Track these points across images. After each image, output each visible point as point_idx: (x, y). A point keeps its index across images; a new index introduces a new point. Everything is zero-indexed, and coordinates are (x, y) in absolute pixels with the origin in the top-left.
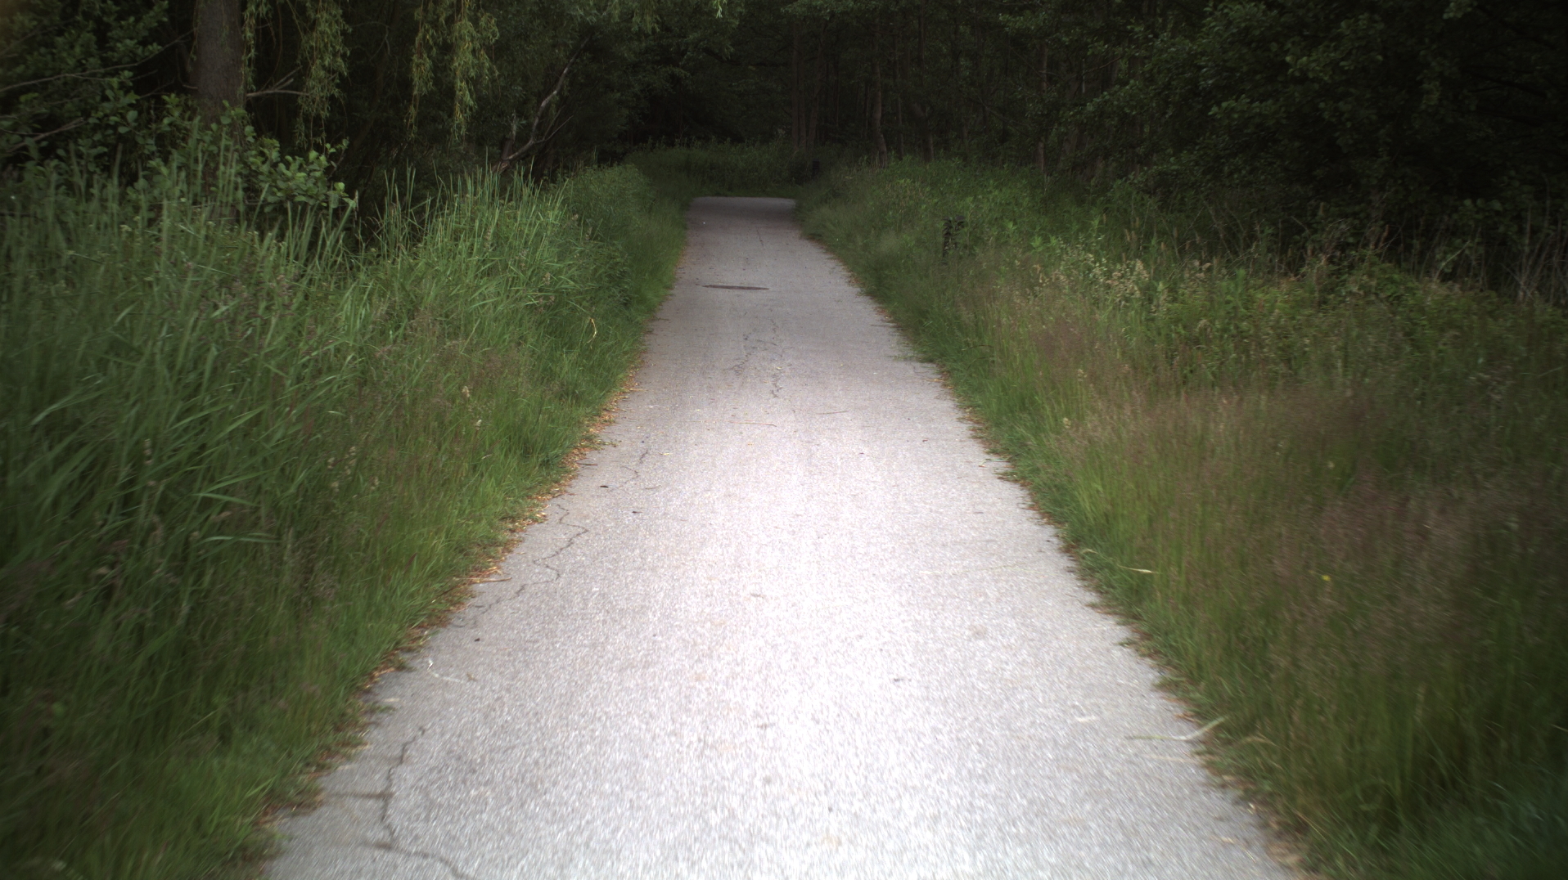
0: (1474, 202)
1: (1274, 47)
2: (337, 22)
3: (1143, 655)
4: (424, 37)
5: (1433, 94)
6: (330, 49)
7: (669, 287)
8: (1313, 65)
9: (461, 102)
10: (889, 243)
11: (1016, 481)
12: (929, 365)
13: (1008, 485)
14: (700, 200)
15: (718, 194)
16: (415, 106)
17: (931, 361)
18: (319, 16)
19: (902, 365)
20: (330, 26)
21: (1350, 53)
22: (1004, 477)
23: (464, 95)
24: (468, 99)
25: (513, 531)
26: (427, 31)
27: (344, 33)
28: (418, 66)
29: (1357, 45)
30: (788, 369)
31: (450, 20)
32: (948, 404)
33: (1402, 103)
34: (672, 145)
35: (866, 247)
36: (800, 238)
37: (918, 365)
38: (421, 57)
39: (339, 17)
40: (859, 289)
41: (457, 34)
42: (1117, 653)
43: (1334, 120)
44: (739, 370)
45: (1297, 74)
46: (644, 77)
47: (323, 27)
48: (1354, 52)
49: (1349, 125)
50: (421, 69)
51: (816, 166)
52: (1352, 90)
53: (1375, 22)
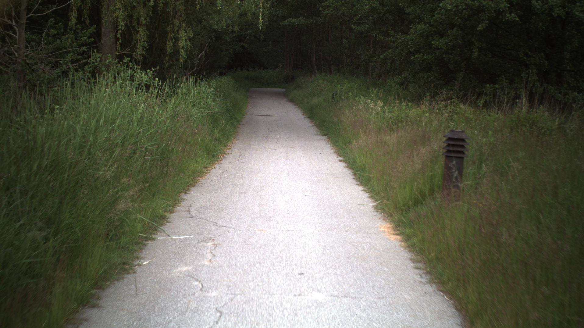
0: (490, 85)
1: (431, 38)
2: (145, 31)
3: (367, 192)
4: (170, 36)
5: (476, 52)
6: (143, 39)
7: (244, 115)
8: (440, 44)
9: (182, 56)
10: (315, 101)
11: (344, 162)
12: (325, 136)
13: (342, 163)
15: (258, 87)
16: (168, 57)
17: (326, 135)
18: (139, 29)
19: (317, 136)
20: (143, 33)
21: (451, 40)
22: (341, 161)
23: (183, 53)
24: (184, 55)
25: (207, 170)
26: (171, 34)
27: (147, 34)
28: (168, 45)
29: (453, 38)
30: (281, 137)
31: (178, 31)
32: (329, 146)
33: (469, 55)
34: (242, 70)
35: (308, 103)
36: (287, 101)
37: (321, 136)
38: (169, 42)
39: (145, 30)
40: (305, 116)
41: (180, 35)
42: (361, 192)
43: (447, 60)
44: (266, 137)
45: (435, 47)
46: (233, 46)
47: (141, 33)
48: (453, 40)
49: (452, 62)
50: (169, 47)
51: (293, 77)
52: (454, 51)
53: (458, 31)
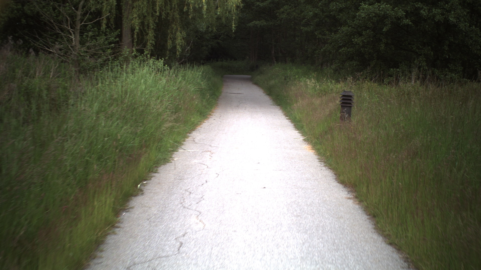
1: (352, 37)
4: (170, 37)
5: (383, 46)
6: (151, 39)
10: (272, 82)
14: (226, 76)
15: (230, 74)
16: (168, 51)
17: (279, 105)
18: (149, 32)
19: (273, 106)
20: (151, 34)
23: (179, 48)
26: (171, 35)
27: (154, 35)
31: (175, 33)
32: (281, 111)
33: (378, 48)
34: (217, 61)
35: (267, 84)
38: (169, 41)
39: (153, 32)
41: (177, 35)
43: (364, 52)
44: (238, 106)
46: (210, 43)
48: (367, 38)
51: (257, 67)
53: (370, 31)
